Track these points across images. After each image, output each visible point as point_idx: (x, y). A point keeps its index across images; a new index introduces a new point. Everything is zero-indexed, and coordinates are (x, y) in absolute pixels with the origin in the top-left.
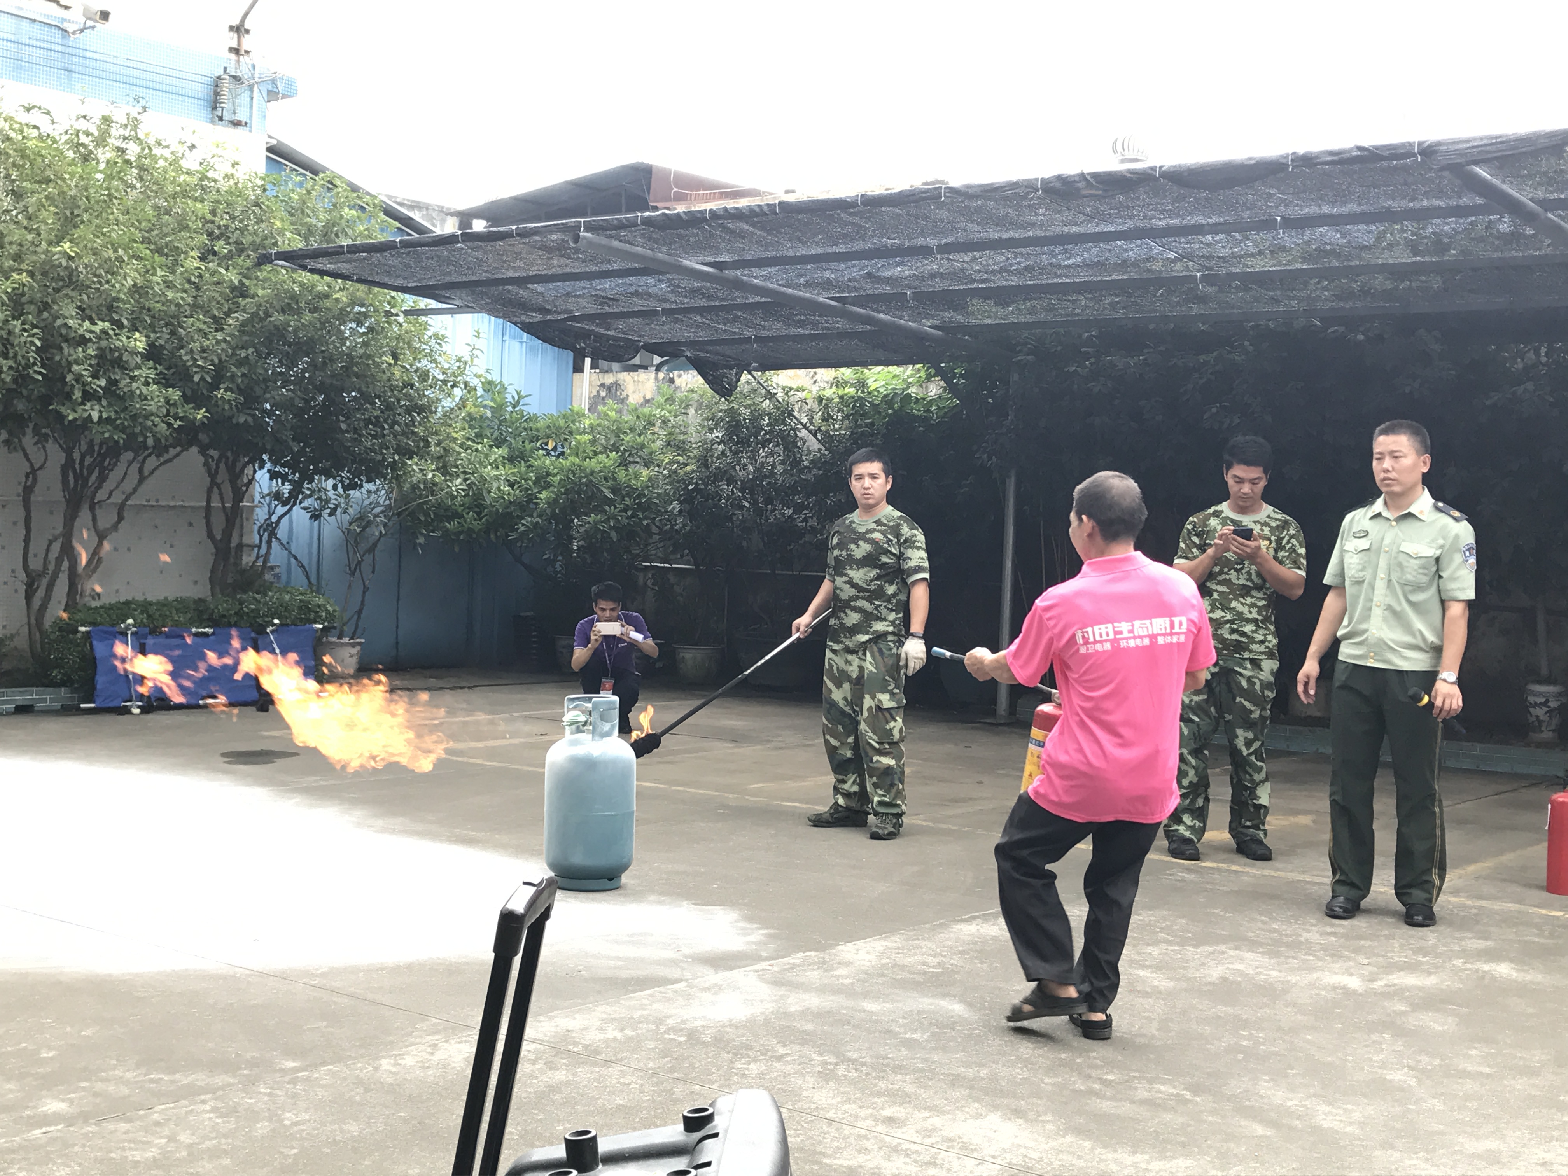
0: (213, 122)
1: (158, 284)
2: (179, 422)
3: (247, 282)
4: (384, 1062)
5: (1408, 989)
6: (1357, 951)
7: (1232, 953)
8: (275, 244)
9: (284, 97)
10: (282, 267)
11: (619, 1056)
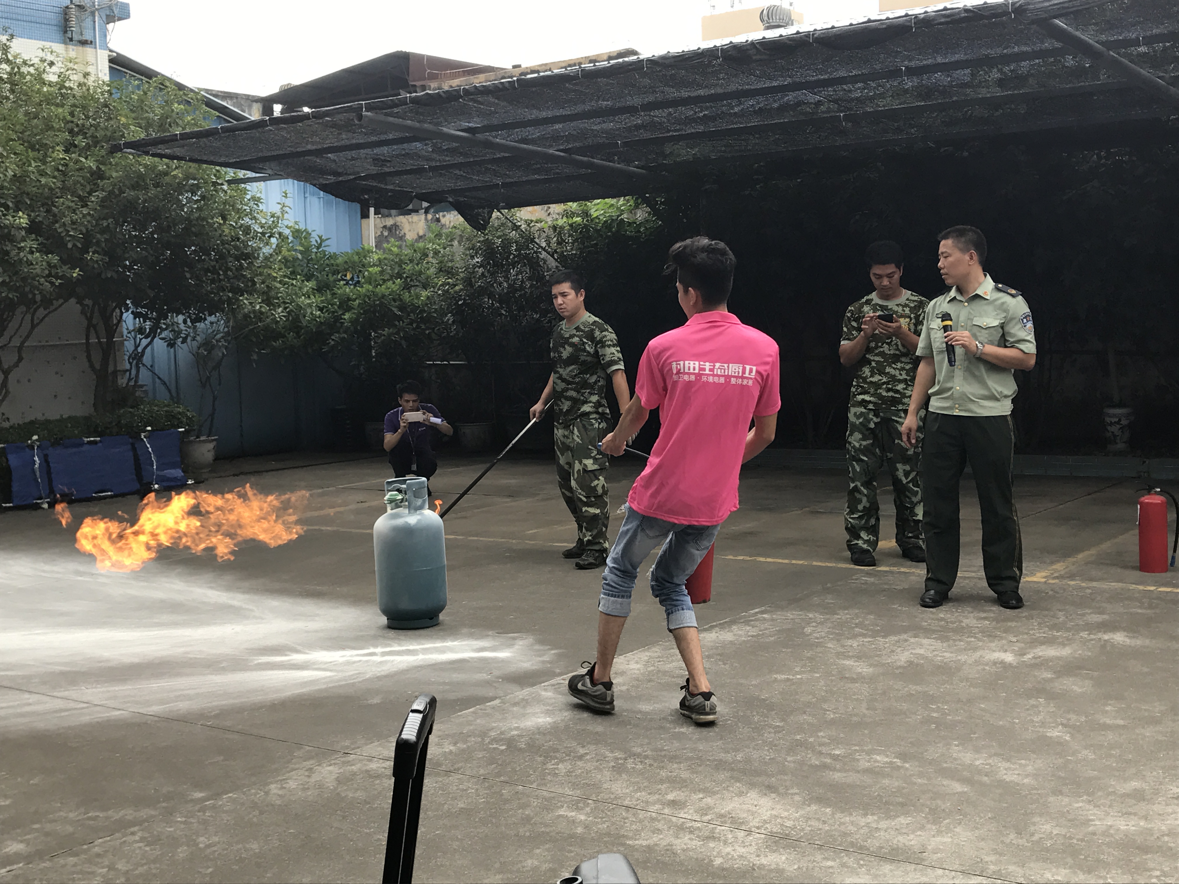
0: (65, 43)
1: (33, 173)
2: (59, 281)
3: (103, 168)
4: (273, 786)
5: (1051, 659)
6: (1007, 631)
7: (912, 640)
8: (123, 136)
9: (120, 19)
10: (130, 153)
11: (456, 766)
